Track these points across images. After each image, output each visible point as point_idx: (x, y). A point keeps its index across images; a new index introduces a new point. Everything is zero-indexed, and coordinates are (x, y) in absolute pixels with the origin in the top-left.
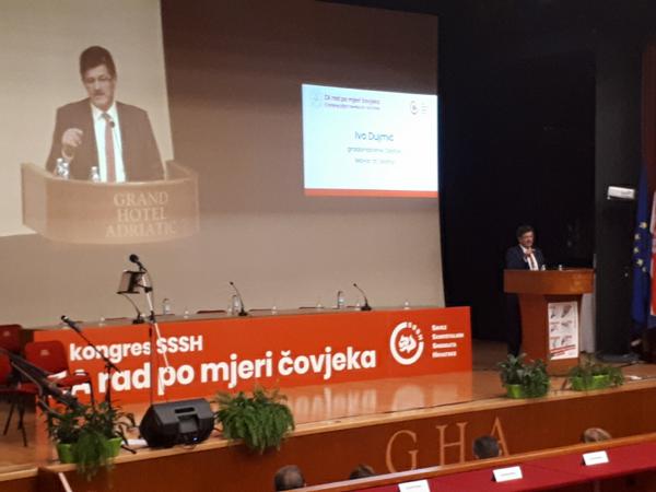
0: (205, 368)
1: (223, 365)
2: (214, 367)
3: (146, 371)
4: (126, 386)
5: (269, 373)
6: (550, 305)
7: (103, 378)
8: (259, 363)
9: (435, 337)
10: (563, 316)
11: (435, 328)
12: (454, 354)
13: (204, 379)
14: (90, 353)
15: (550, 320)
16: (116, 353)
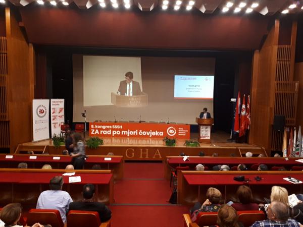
0: (122, 132)
1: (127, 132)
2: (125, 132)
3: (110, 131)
4: (106, 133)
5: (137, 134)
6: (201, 126)
7: (101, 131)
8: (134, 132)
9: (179, 131)
11: (180, 129)
12: (185, 135)
13: (122, 133)
14: (99, 127)
15: (201, 130)
16: (104, 127)
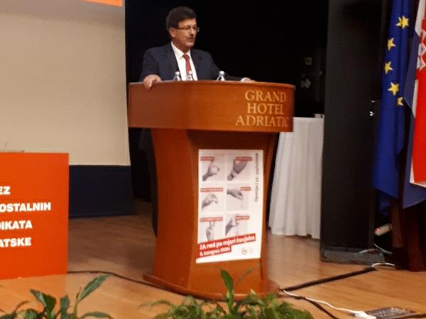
6: (202, 153)
10: (231, 177)
12: (27, 242)
15: (202, 184)
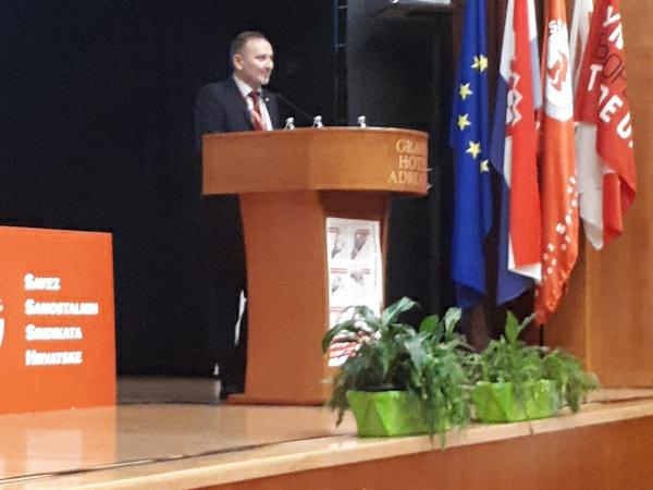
6: (329, 222)
9: (32, 308)
11: (32, 283)
12: (74, 358)
15: (331, 262)
